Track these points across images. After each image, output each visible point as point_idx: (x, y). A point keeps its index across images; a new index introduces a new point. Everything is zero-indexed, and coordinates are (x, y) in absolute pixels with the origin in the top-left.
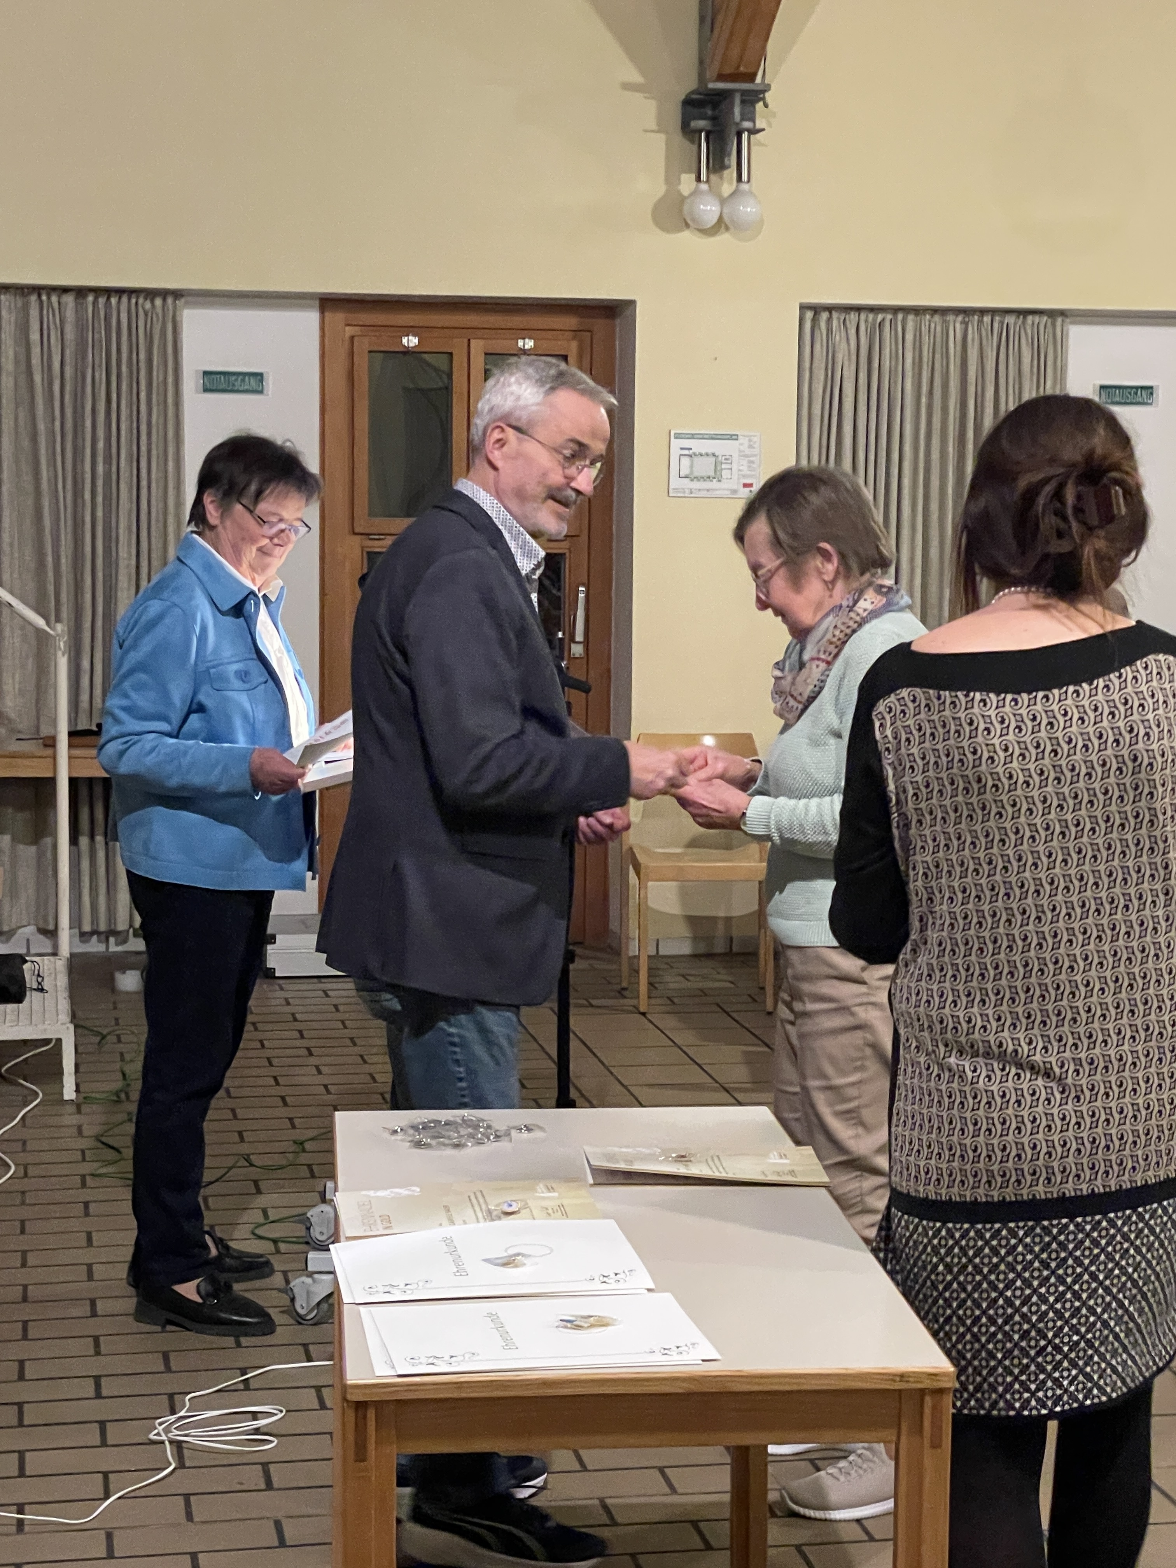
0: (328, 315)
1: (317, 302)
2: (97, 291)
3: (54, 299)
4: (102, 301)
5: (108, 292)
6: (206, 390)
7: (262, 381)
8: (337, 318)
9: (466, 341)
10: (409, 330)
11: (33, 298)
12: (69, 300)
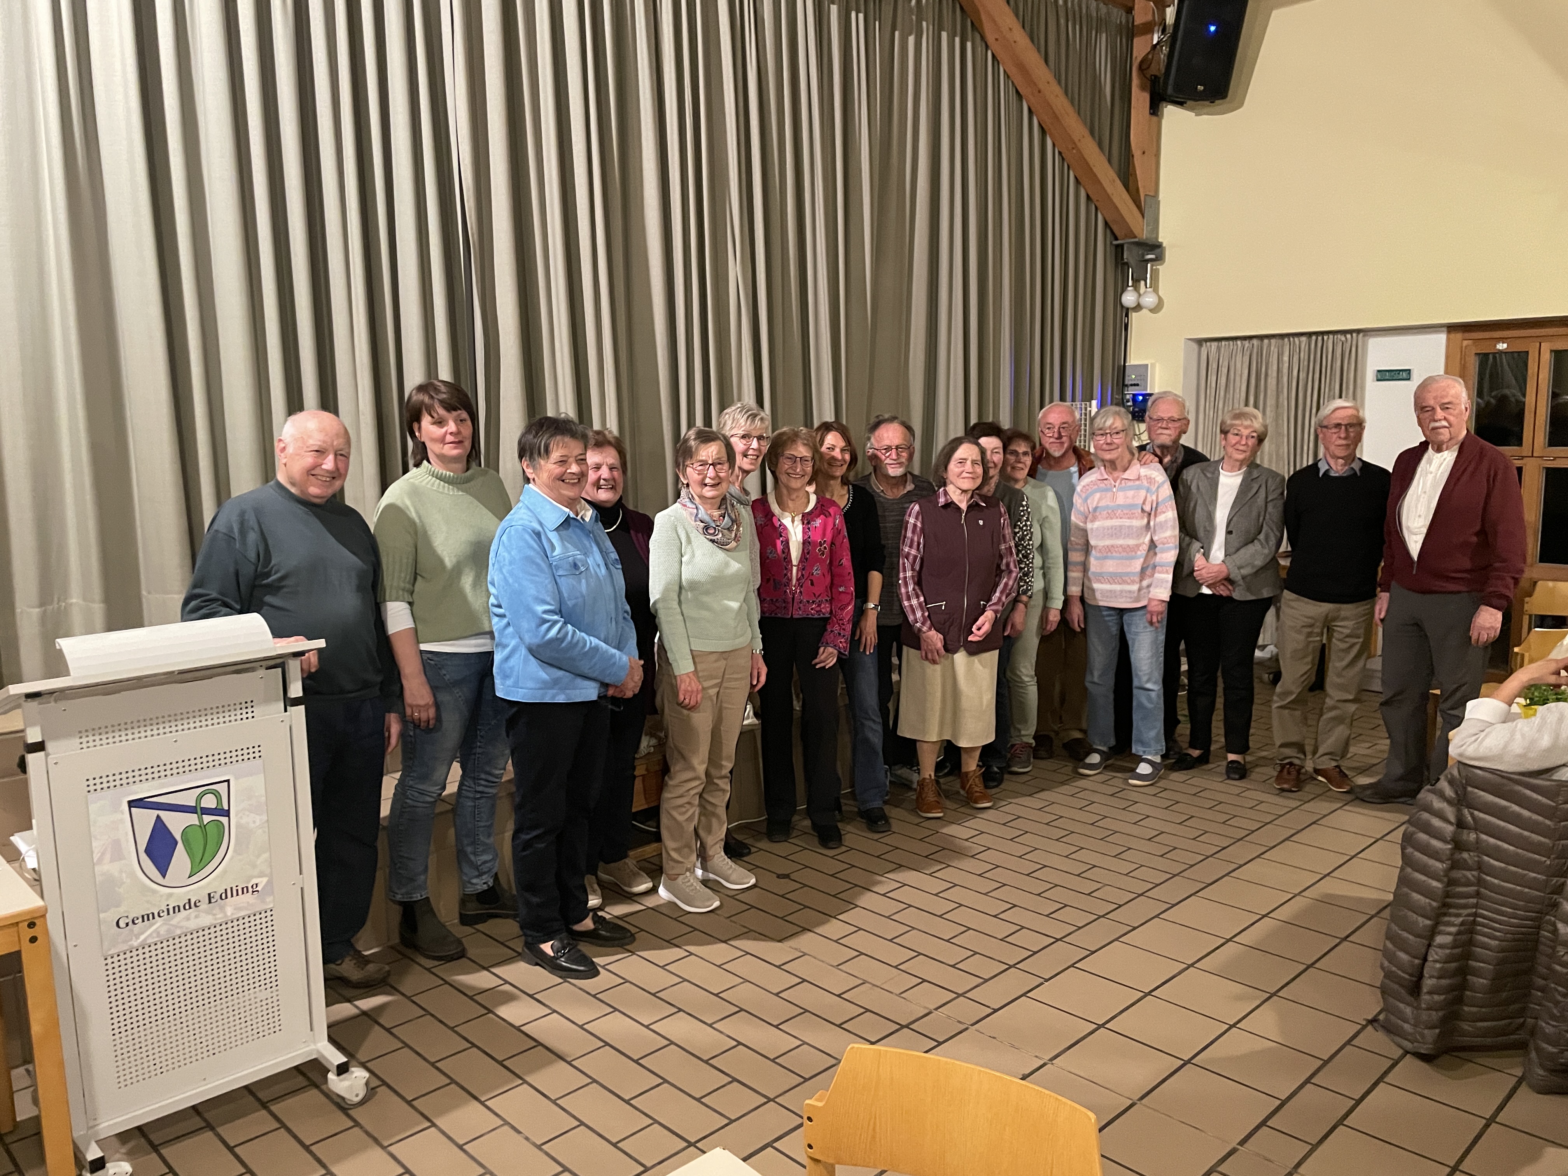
0: (1452, 335)
1: (1445, 329)
2: (1317, 334)
3: (1296, 339)
4: (1320, 338)
5: (1323, 333)
6: (1378, 380)
7: (1409, 374)
8: (1459, 336)
9: (1538, 344)
10: (1503, 340)
11: (1286, 340)
12: (1304, 339)
